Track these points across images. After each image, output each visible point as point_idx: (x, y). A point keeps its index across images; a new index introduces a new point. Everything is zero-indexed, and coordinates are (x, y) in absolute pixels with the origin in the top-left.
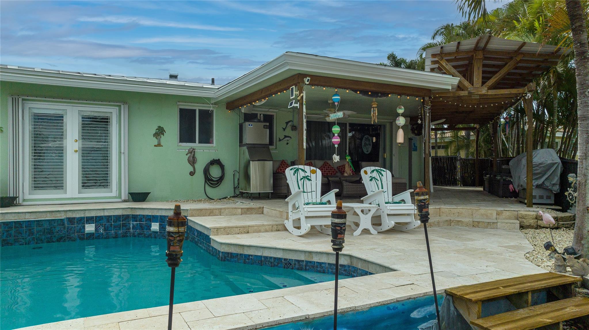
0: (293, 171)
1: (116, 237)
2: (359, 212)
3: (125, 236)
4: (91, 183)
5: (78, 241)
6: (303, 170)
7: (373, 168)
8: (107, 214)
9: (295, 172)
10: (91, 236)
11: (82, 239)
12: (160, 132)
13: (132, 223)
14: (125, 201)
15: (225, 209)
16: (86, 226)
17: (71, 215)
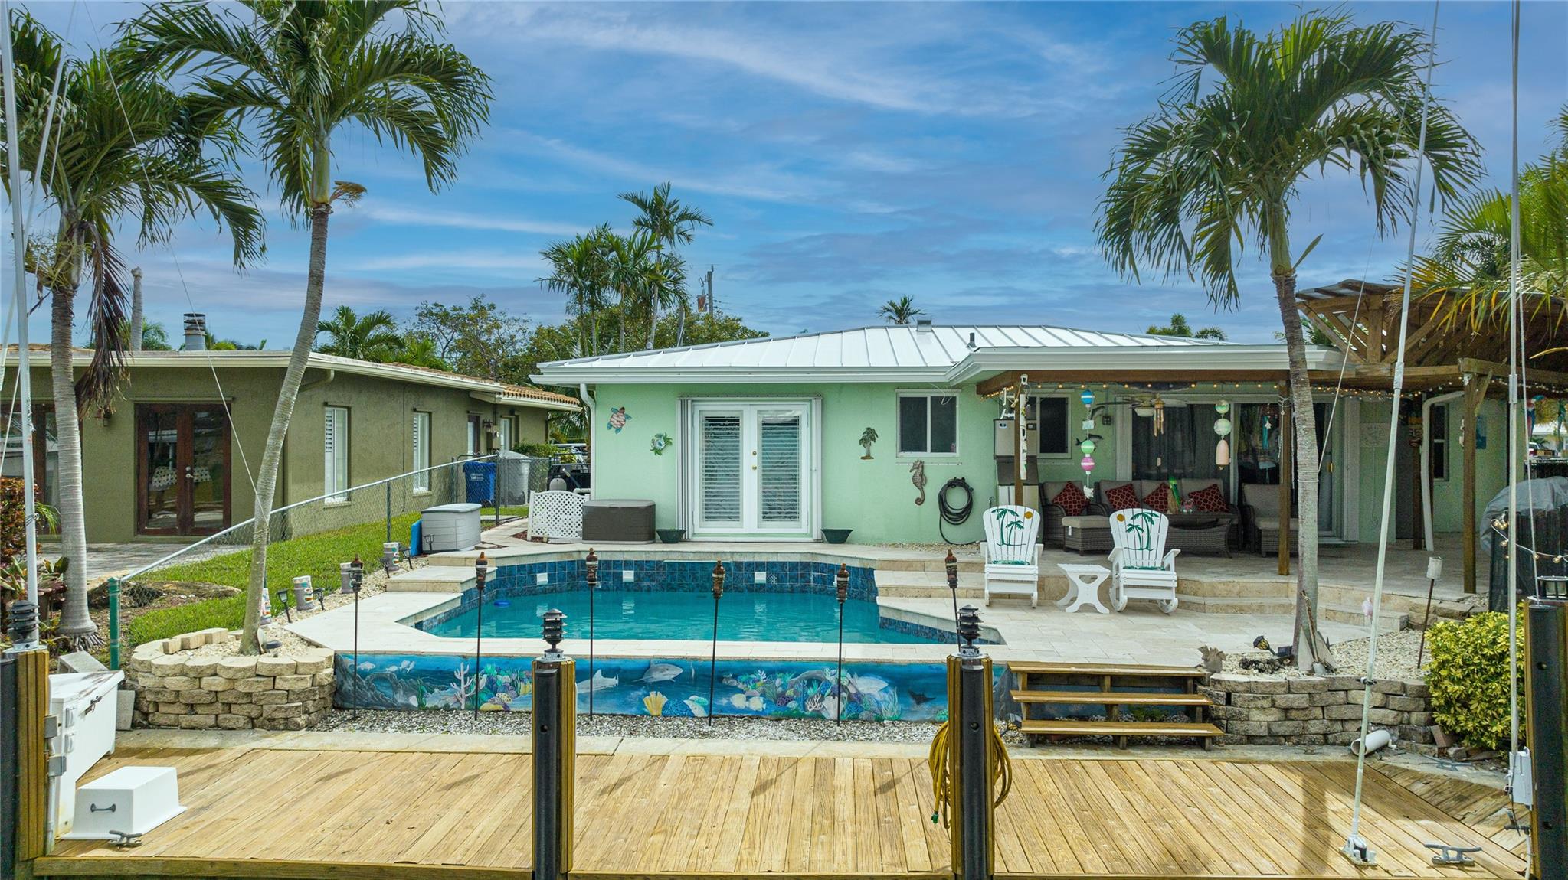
0: (996, 514)
1: (792, 591)
2: (1075, 578)
3: (803, 590)
4: (775, 513)
5: (746, 592)
6: (1014, 513)
7: (1138, 511)
8: (781, 559)
9: (1000, 515)
10: (761, 586)
11: (750, 590)
12: (870, 436)
13: (813, 574)
14: (817, 541)
15: (930, 561)
16: (756, 573)
17: (738, 558)
